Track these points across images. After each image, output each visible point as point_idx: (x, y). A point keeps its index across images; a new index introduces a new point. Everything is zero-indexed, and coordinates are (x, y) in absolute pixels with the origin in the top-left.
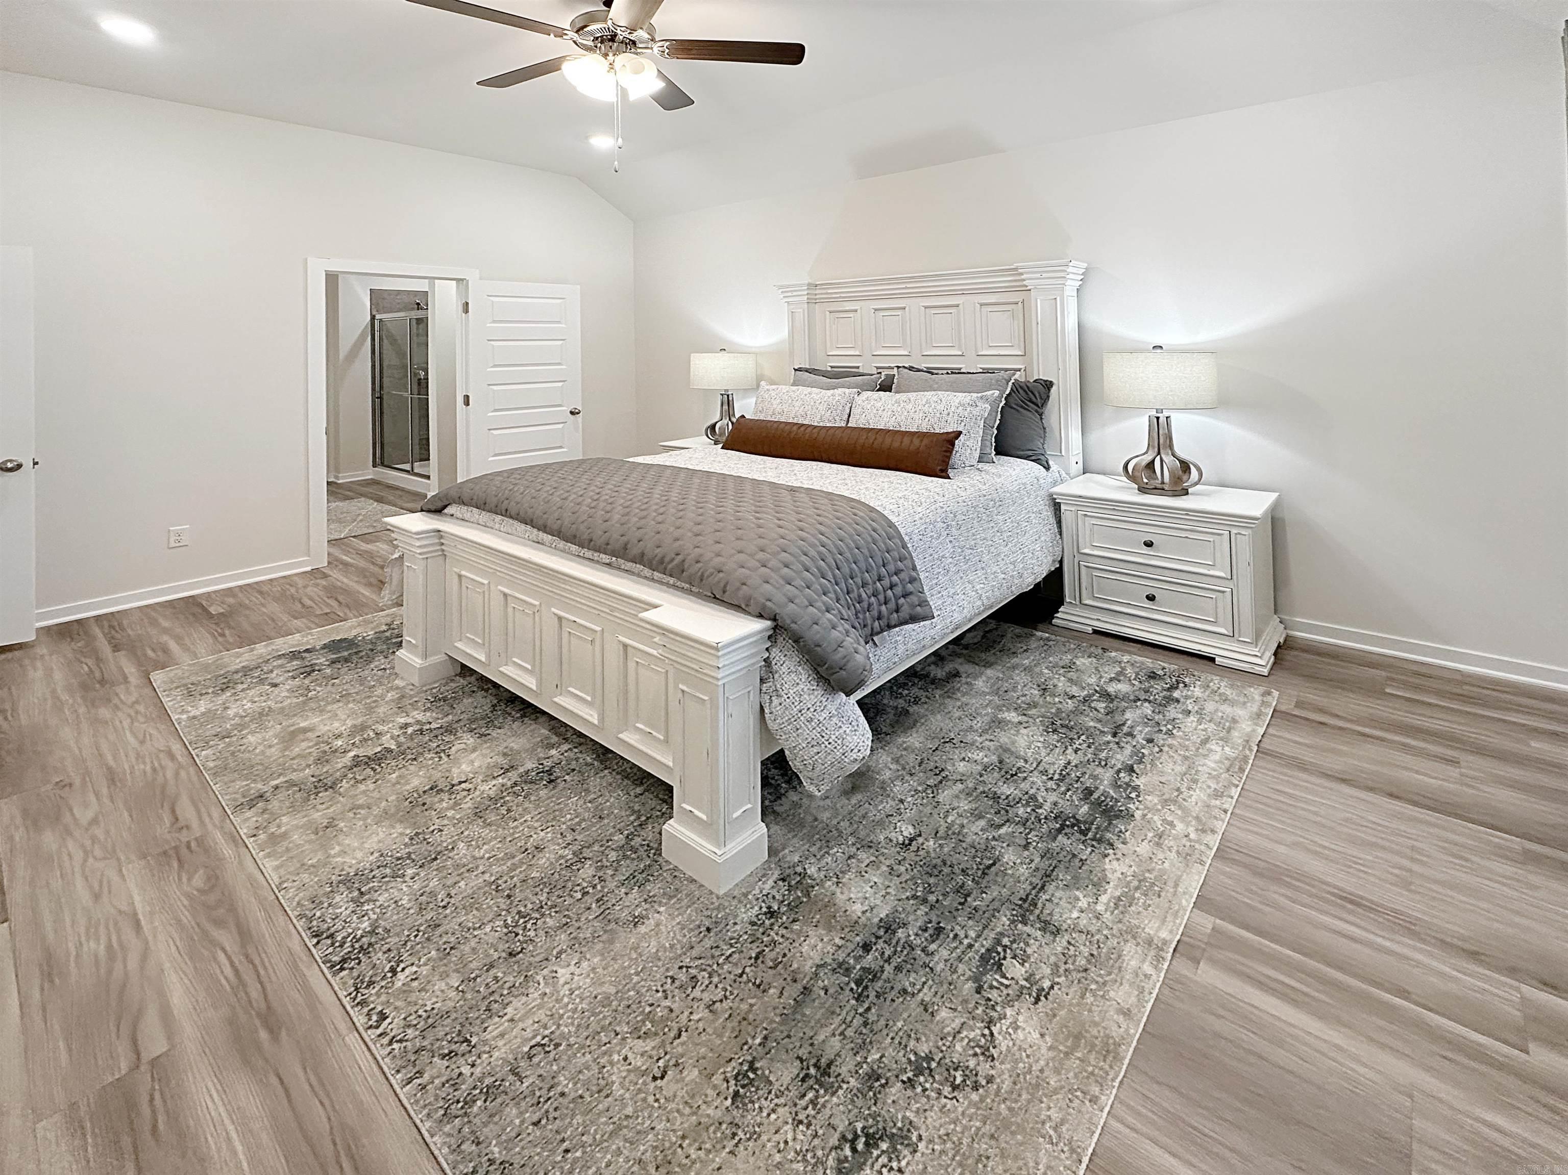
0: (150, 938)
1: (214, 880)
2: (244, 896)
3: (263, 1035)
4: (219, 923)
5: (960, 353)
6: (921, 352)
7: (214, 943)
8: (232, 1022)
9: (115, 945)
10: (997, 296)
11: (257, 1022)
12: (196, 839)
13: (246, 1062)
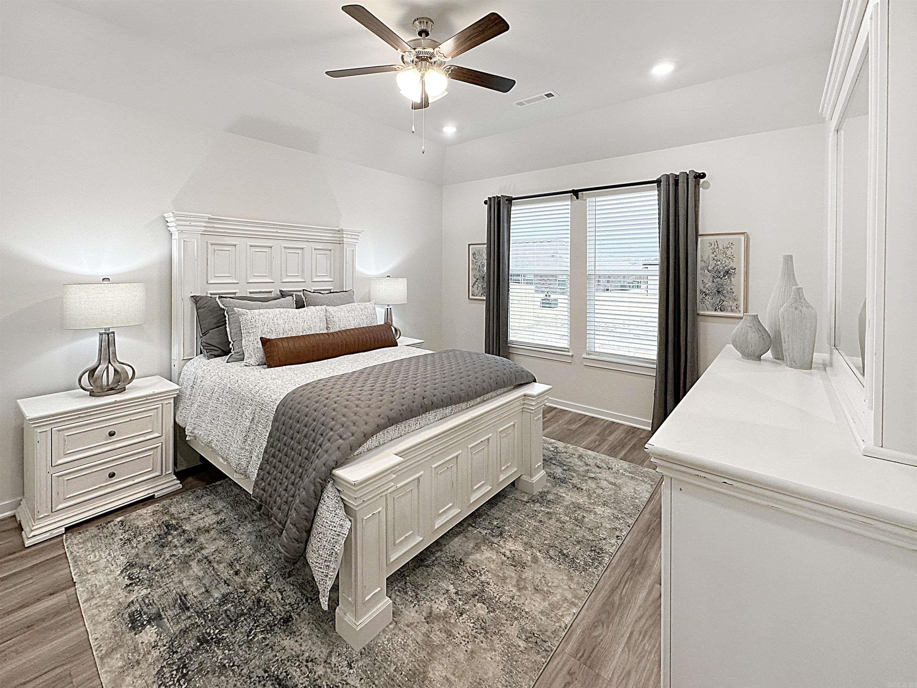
0: (631, 626)
1: (594, 626)
2: (598, 604)
3: (637, 562)
4: (613, 605)
5: (304, 280)
6: (281, 279)
7: (621, 598)
8: (639, 573)
9: (641, 636)
10: (322, 244)
11: (635, 566)
12: (575, 658)
13: (646, 562)
